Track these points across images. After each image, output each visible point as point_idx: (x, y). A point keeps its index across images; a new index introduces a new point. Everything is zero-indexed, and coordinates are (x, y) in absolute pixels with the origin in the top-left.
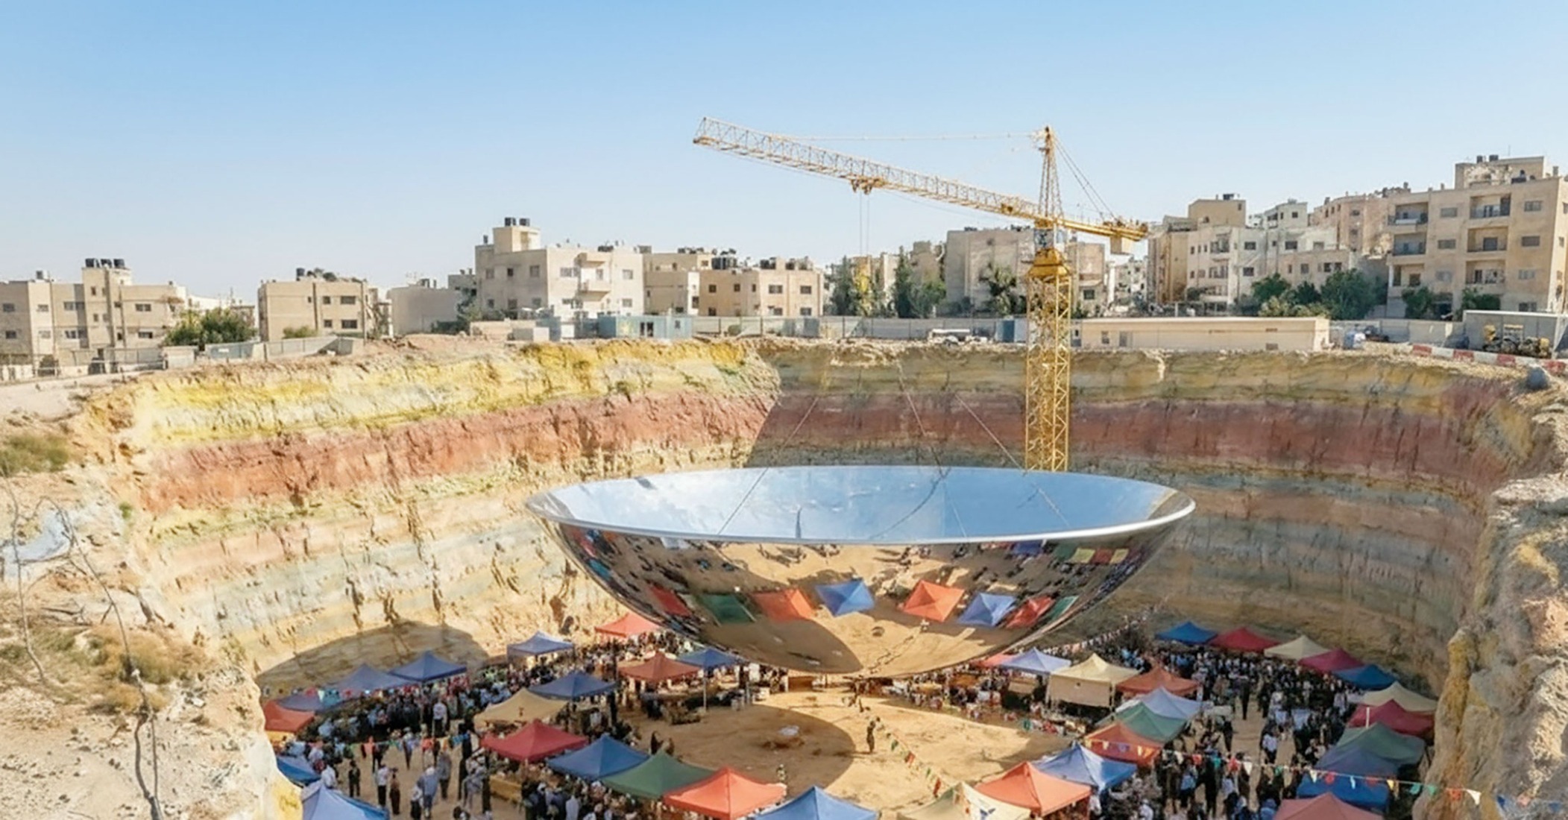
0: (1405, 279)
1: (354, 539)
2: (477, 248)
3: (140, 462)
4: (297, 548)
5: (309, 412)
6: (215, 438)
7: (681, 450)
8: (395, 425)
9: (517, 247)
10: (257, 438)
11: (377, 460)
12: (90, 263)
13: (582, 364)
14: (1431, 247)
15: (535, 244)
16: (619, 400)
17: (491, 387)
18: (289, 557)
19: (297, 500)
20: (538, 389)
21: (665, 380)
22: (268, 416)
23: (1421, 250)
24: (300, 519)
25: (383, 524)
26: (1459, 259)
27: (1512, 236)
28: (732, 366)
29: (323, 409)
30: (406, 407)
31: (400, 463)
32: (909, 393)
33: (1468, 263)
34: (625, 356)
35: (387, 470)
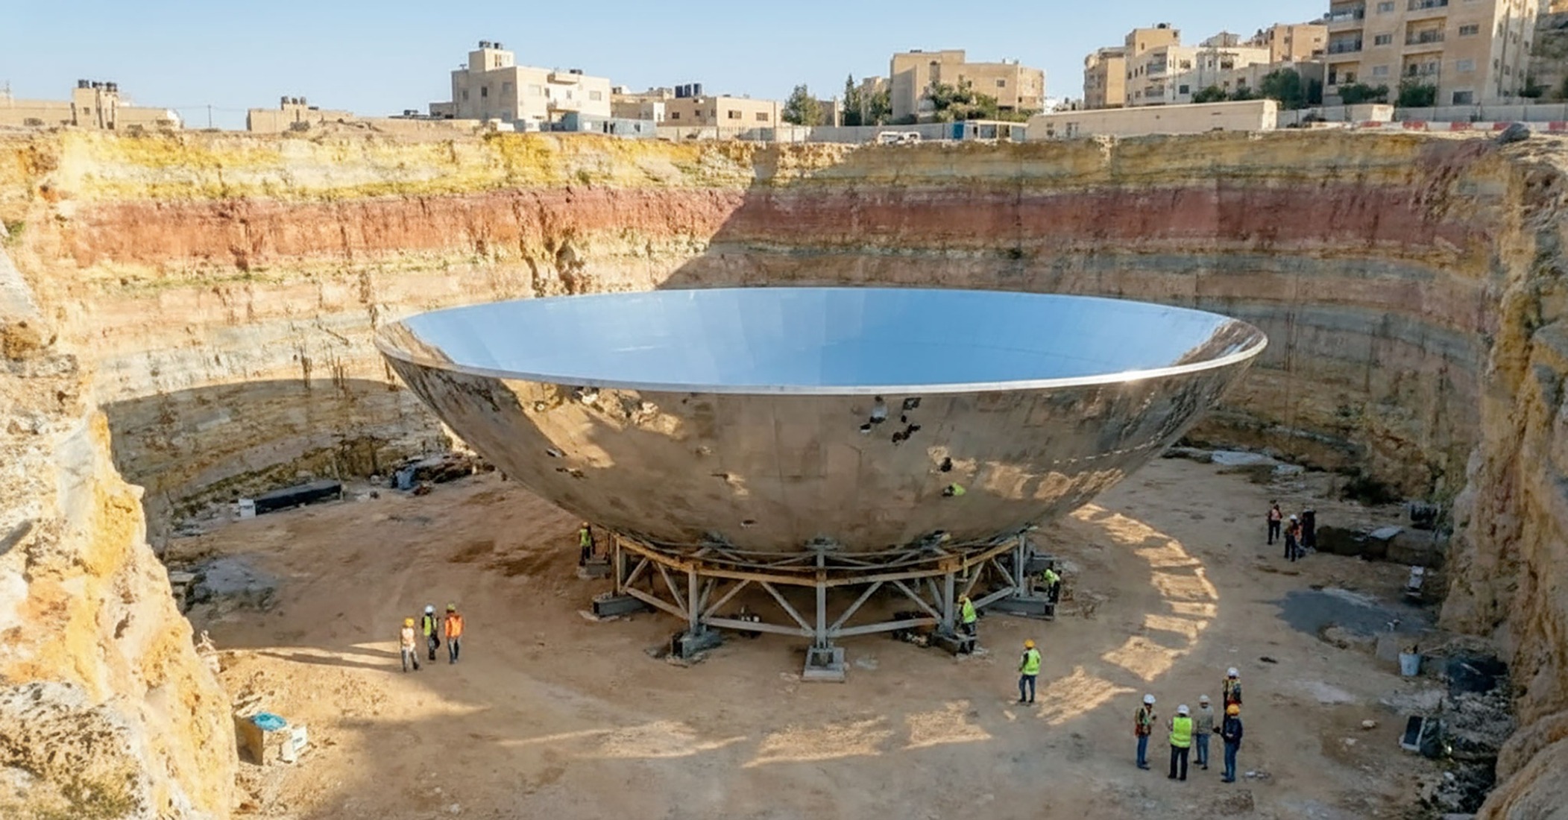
0: (1340, 77)
1: (302, 305)
2: (454, 74)
3: (65, 208)
4: (241, 312)
5: (258, 180)
6: (154, 196)
7: (639, 240)
8: (351, 196)
9: (490, 66)
10: (200, 199)
11: (329, 230)
12: (82, 84)
13: (544, 152)
14: (1368, 44)
15: (507, 64)
16: (577, 186)
17: (452, 169)
18: (232, 320)
19: (242, 265)
20: (499, 174)
21: (625, 175)
22: (214, 180)
23: (1359, 46)
24: (241, 284)
25: (332, 293)
26: (1398, 51)
27: (1450, 28)
28: (691, 163)
29: (273, 178)
30: (361, 182)
31: (354, 234)
32: (860, 187)
33: (1406, 57)
34: (585, 148)
35: (340, 241)
